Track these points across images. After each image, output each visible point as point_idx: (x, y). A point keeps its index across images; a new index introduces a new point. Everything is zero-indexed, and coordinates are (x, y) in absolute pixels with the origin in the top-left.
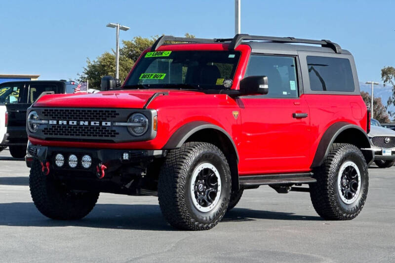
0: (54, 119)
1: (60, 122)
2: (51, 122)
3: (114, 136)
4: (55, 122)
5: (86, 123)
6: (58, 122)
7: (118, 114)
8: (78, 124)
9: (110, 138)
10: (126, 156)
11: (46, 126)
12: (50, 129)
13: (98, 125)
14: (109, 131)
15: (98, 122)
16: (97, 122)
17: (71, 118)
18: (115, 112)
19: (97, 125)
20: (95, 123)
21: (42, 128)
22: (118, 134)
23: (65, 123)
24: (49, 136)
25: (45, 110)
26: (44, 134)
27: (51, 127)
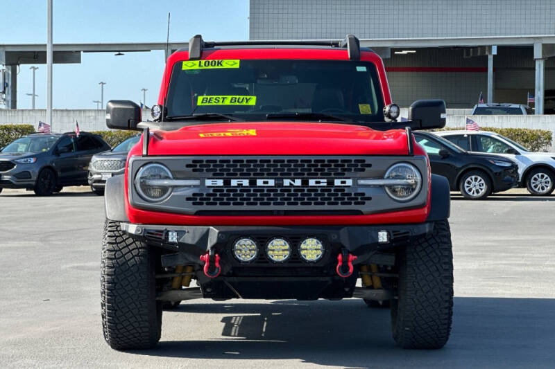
1: (234, 182)
2: (208, 183)
3: (363, 203)
4: (220, 183)
5: (298, 183)
6: (227, 183)
7: (369, 166)
8: (279, 184)
9: (353, 207)
10: (383, 237)
11: (196, 191)
12: (209, 195)
13: (325, 184)
14: (351, 194)
15: (325, 180)
16: (322, 180)
18: (364, 161)
19: (321, 184)
20: (318, 182)
21: (189, 193)
22: (369, 199)
23: (246, 183)
24: (205, 207)
25: (194, 161)
26: (194, 204)
27: (211, 192)
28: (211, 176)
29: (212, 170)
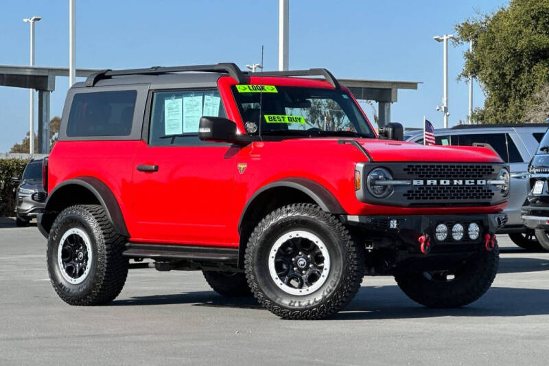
0: (420, 178)
1: (429, 182)
2: (415, 182)
3: (491, 197)
4: (421, 182)
5: (461, 182)
6: (425, 182)
7: (493, 170)
8: (452, 183)
9: (487, 200)
11: (408, 188)
12: (416, 192)
14: (486, 191)
15: (473, 181)
17: (444, 176)
19: (472, 184)
20: (470, 182)
21: (405, 191)
22: (493, 194)
23: (435, 182)
24: (414, 201)
25: (409, 166)
26: (408, 198)
27: (418, 189)
28: (418, 178)
29: (418, 173)
